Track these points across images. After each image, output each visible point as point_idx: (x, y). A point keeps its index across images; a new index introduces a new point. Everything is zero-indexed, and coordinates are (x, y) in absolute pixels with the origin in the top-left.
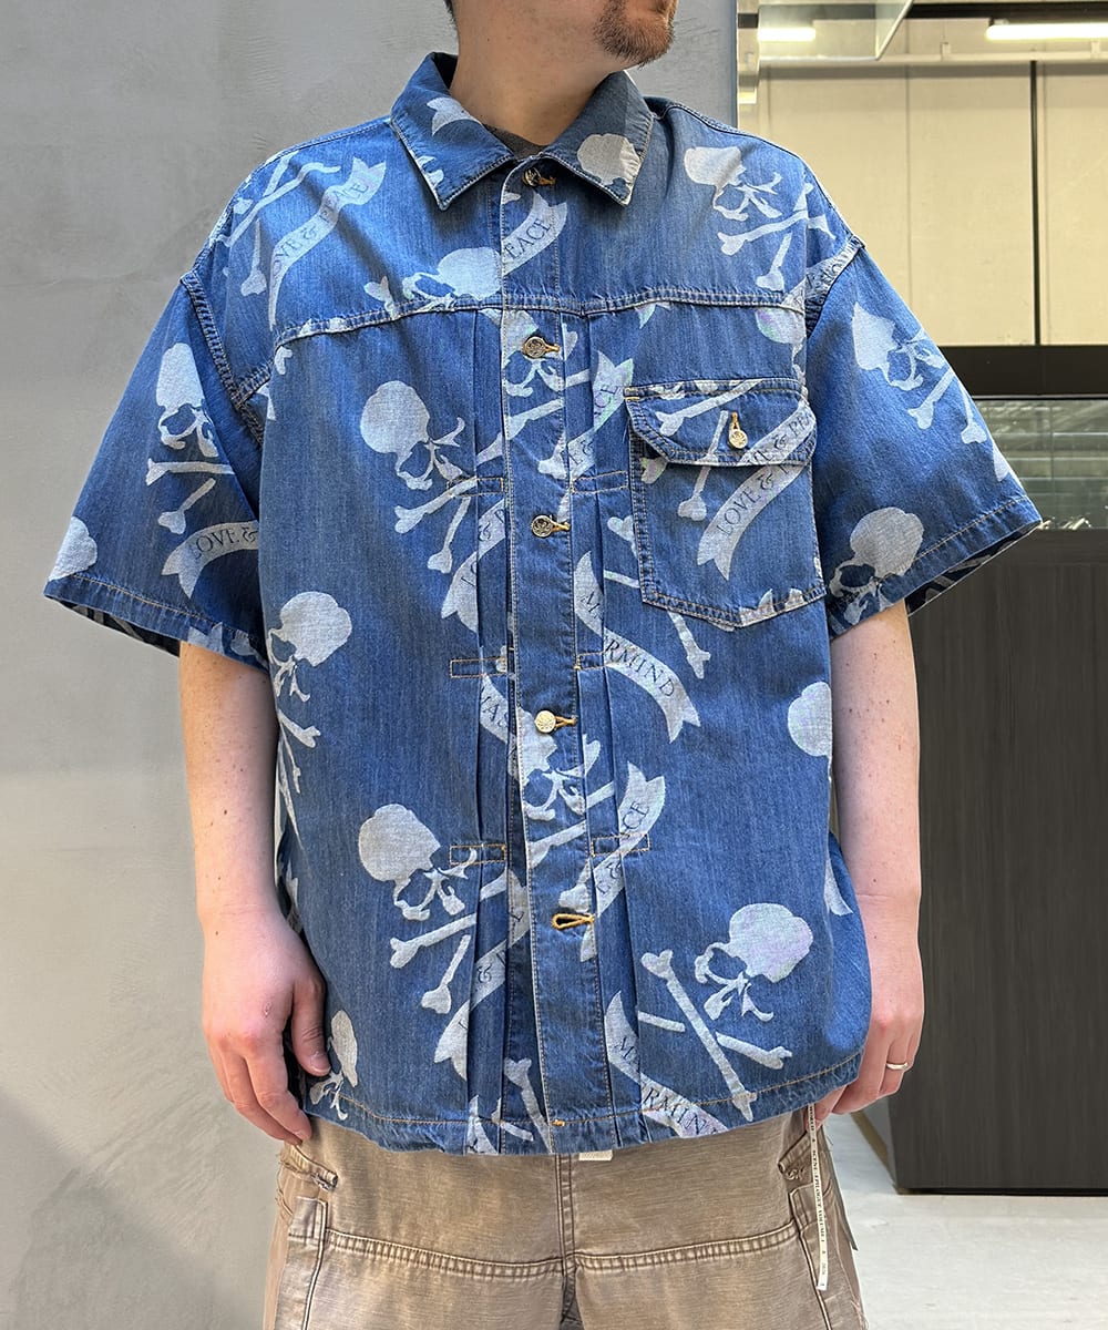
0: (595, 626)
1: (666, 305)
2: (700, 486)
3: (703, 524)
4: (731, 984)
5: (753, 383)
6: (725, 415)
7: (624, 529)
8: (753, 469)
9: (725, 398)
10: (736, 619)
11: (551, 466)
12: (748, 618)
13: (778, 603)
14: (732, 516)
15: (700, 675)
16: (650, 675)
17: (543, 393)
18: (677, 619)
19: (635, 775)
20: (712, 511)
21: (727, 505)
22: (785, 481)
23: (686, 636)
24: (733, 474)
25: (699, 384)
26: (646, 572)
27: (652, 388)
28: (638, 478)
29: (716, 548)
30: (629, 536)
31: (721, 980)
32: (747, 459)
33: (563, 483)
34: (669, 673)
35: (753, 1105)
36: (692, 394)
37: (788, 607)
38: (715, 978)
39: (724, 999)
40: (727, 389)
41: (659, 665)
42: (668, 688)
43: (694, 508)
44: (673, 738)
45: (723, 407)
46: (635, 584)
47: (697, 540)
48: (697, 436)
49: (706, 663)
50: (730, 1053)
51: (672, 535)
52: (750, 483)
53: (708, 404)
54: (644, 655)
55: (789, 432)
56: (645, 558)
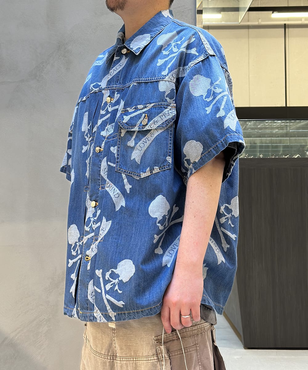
0: (105, 177)
1: (135, 84)
2: (134, 137)
3: (133, 148)
4: (114, 281)
5: (152, 105)
6: (144, 115)
7: (114, 150)
8: (149, 131)
9: (145, 110)
10: (140, 176)
11: (103, 133)
12: (143, 175)
13: (151, 171)
14: (142, 145)
15: (128, 192)
16: (113, 191)
17: (107, 112)
18: (124, 176)
19: (104, 220)
20: (136, 144)
21: (141, 142)
22: (156, 134)
23: (125, 181)
24: (144, 133)
25: (138, 106)
26: (118, 162)
27: (127, 109)
28: (120, 135)
29: (136, 156)
30: (115, 152)
31: (112, 280)
32: (147, 128)
33: (104, 137)
34: (118, 191)
35: (115, 316)
36: (137, 109)
37: (154, 172)
38: (110, 279)
39: (111, 285)
40: (145, 107)
41: (116, 189)
42: (117, 196)
43: (131, 143)
44: (117, 210)
45: (144, 113)
46: (114, 166)
47: (132, 153)
48: (133, 122)
49: (130, 189)
50: (108, 300)
51: (126, 151)
52: (149, 135)
53: (139, 112)
54: (113, 186)
55: (159, 119)
56: (118, 158)
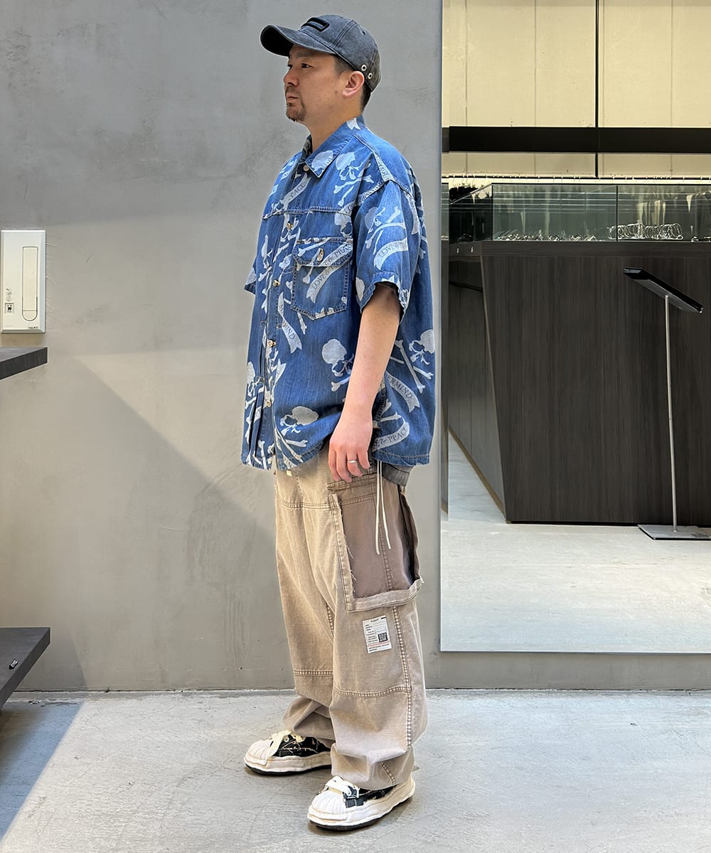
0: (282, 316)
2: (310, 273)
3: (308, 285)
5: (328, 238)
6: (320, 249)
7: (289, 285)
8: (325, 268)
9: (321, 244)
10: (315, 317)
11: (282, 265)
12: (318, 316)
13: (326, 311)
14: (317, 282)
15: (304, 333)
16: (288, 331)
17: (287, 241)
18: (299, 315)
19: (279, 362)
20: (311, 281)
21: (316, 279)
22: (331, 272)
23: (301, 320)
24: (319, 270)
25: (315, 239)
26: (293, 299)
27: (303, 240)
28: (296, 270)
29: (311, 294)
30: (291, 287)
31: (288, 425)
32: (322, 264)
33: (282, 270)
34: (294, 332)
36: (313, 242)
37: (328, 313)
38: (286, 424)
40: (322, 241)
41: (292, 329)
42: (292, 337)
43: (306, 280)
44: (292, 352)
45: (319, 247)
46: (290, 303)
47: (307, 290)
48: (309, 257)
49: (306, 329)
51: (301, 289)
52: (323, 272)
53: (315, 246)
54: (289, 325)
55: (334, 255)
56: (293, 295)
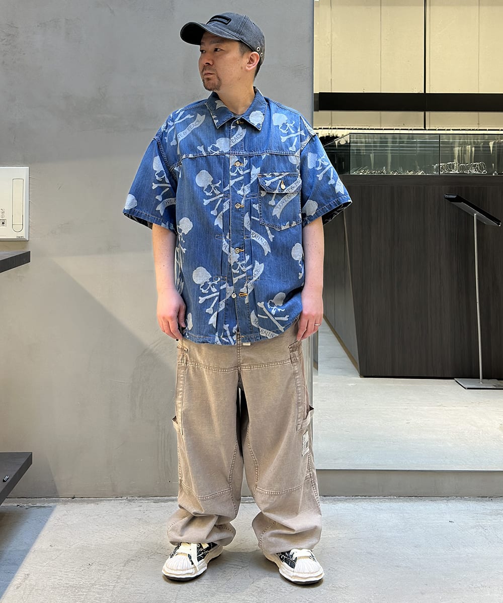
0: (249, 229)
1: (268, 155)
2: (274, 198)
3: (274, 206)
5: (287, 173)
6: (280, 181)
7: (256, 207)
8: (287, 194)
9: (281, 177)
10: (281, 228)
11: (240, 192)
12: (283, 228)
13: (290, 225)
14: (281, 204)
15: (272, 241)
16: (261, 241)
17: (239, 175)
18: (267, 228)
19: (257, 263)
20: (276, 203)
21: (280, 202)
22: (293, 197)
23: (269, 232)
24: (281, 195)
25: (275, 173)
26: (261, 217)
27: (264, 174)
28: (260, 195)
29: (277, 212)
30: (258, 209)
32: (285, 192)
33: (242, 196)
34: (265, 240)
36: (273, 176)
37: (292, 226)
38: (271, 307)
40: (281, 175)
41: (263, 238)
42: (265, 244)
43: (272, 203)
44: (266, 255)
45: (280, 179)
46: (258, 220)
47: (272, 210)
48: (274, 186)
49: (273, 238)
50: (278, 321)
51: (267, 209)
52: (285, 197)
53: (276, 178)
54: (260, 236)
55: (295, 185)
56: (261, 214)
